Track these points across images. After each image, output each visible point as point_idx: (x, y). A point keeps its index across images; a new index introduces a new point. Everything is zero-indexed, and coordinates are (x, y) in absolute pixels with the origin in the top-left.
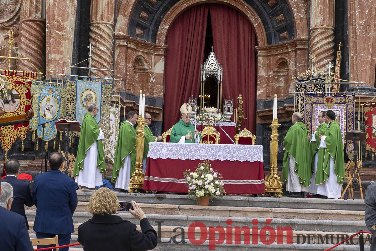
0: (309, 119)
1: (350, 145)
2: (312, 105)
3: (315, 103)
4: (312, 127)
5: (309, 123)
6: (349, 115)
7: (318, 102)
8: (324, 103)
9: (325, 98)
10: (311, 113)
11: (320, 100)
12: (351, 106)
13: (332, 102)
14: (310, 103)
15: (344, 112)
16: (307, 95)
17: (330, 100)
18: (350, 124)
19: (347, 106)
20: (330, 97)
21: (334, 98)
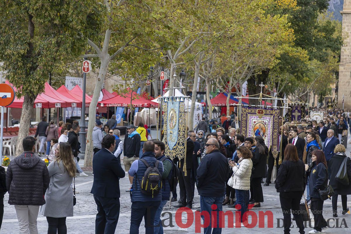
0: (245, 126)
1: (275, 147)
2: (247, 115)
3: (249, 113)
4: (246, 132)
5: (244, 129)
6: (275, 124)
7: (252, 113)
8: (256, 114)
9: (257, 110)
10: (246, 121)
11: (253, 111)
12: (276, 117)
13: (262, 113)
14: (245, 113)
15: (271, 122)
16: (243, 107)
17: (261, 112)
18: (276, 131)
19: (274, 117)
20: (261, 109)
21: (264, 111)
